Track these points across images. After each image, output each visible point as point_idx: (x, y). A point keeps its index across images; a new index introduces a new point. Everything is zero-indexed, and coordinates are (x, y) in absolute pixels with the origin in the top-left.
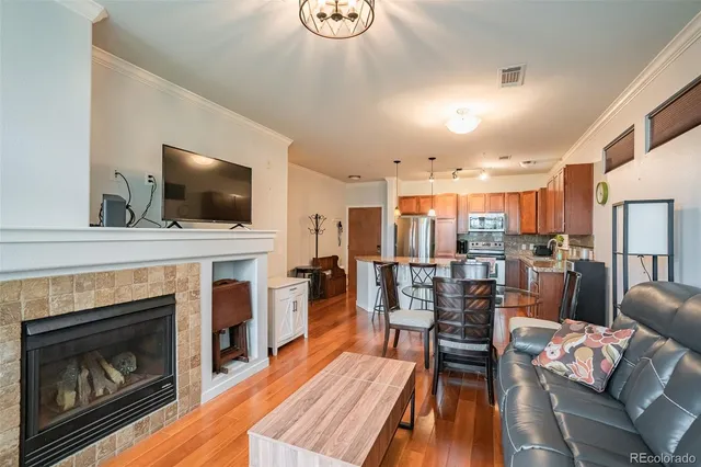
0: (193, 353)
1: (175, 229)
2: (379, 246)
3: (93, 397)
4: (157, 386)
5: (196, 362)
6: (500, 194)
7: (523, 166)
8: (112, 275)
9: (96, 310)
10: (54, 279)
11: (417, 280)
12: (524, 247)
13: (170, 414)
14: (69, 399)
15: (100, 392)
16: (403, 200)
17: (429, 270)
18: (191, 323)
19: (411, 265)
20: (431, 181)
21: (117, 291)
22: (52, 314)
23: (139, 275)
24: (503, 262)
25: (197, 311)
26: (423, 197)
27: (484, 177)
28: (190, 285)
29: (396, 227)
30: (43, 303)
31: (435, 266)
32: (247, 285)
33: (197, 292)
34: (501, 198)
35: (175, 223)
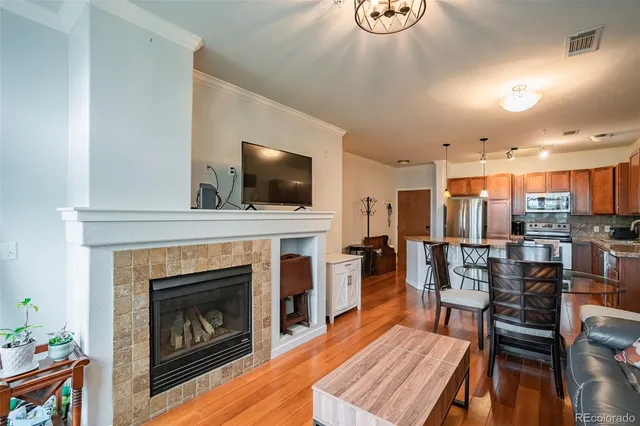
0: (265, 315)
1: (251, 211)
2: (428, 227)
3: (193, 343)
4: (237, 339)
5: (267, 322)
6: (564, 172)
7: (596, 140)
8: (206, 247)
9: (195, 274)
10: (169, 249)
11: (469, 260)
12: (596, 229)
13: (248, 364)
14: (178, 341)
15: (198, 339)
16: (452, 183)
17: (481, 251)
18: (264, 289)
19: (462, 246)
20: (483, 162)
21: (210, 260)
22: (168, 276)
23: (225, 248)
24: (570, 245)
25: (269, 280)
26: (473, 178)
27: (544, 155)
28: (263, 258)
29: (445, 208)
30: (162, 267)
31: (488, 247)
32: (308, 259)
33: (268, 264)
34: (565, 177)
35: (251, 206)
